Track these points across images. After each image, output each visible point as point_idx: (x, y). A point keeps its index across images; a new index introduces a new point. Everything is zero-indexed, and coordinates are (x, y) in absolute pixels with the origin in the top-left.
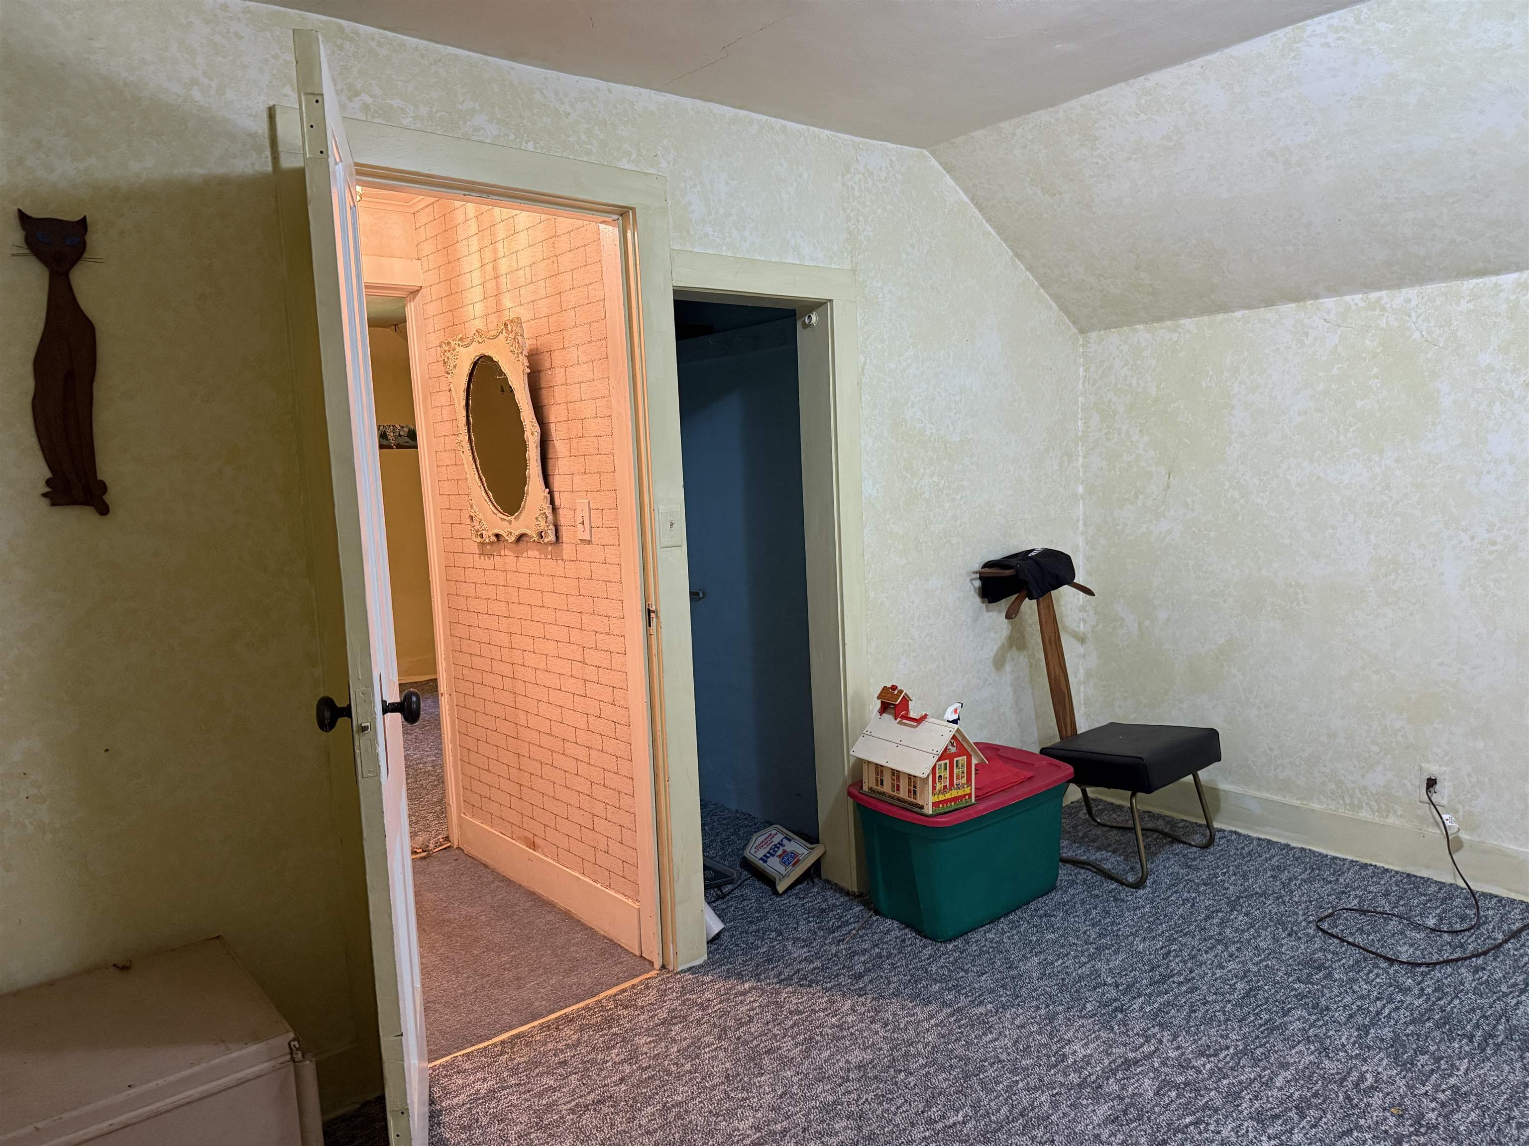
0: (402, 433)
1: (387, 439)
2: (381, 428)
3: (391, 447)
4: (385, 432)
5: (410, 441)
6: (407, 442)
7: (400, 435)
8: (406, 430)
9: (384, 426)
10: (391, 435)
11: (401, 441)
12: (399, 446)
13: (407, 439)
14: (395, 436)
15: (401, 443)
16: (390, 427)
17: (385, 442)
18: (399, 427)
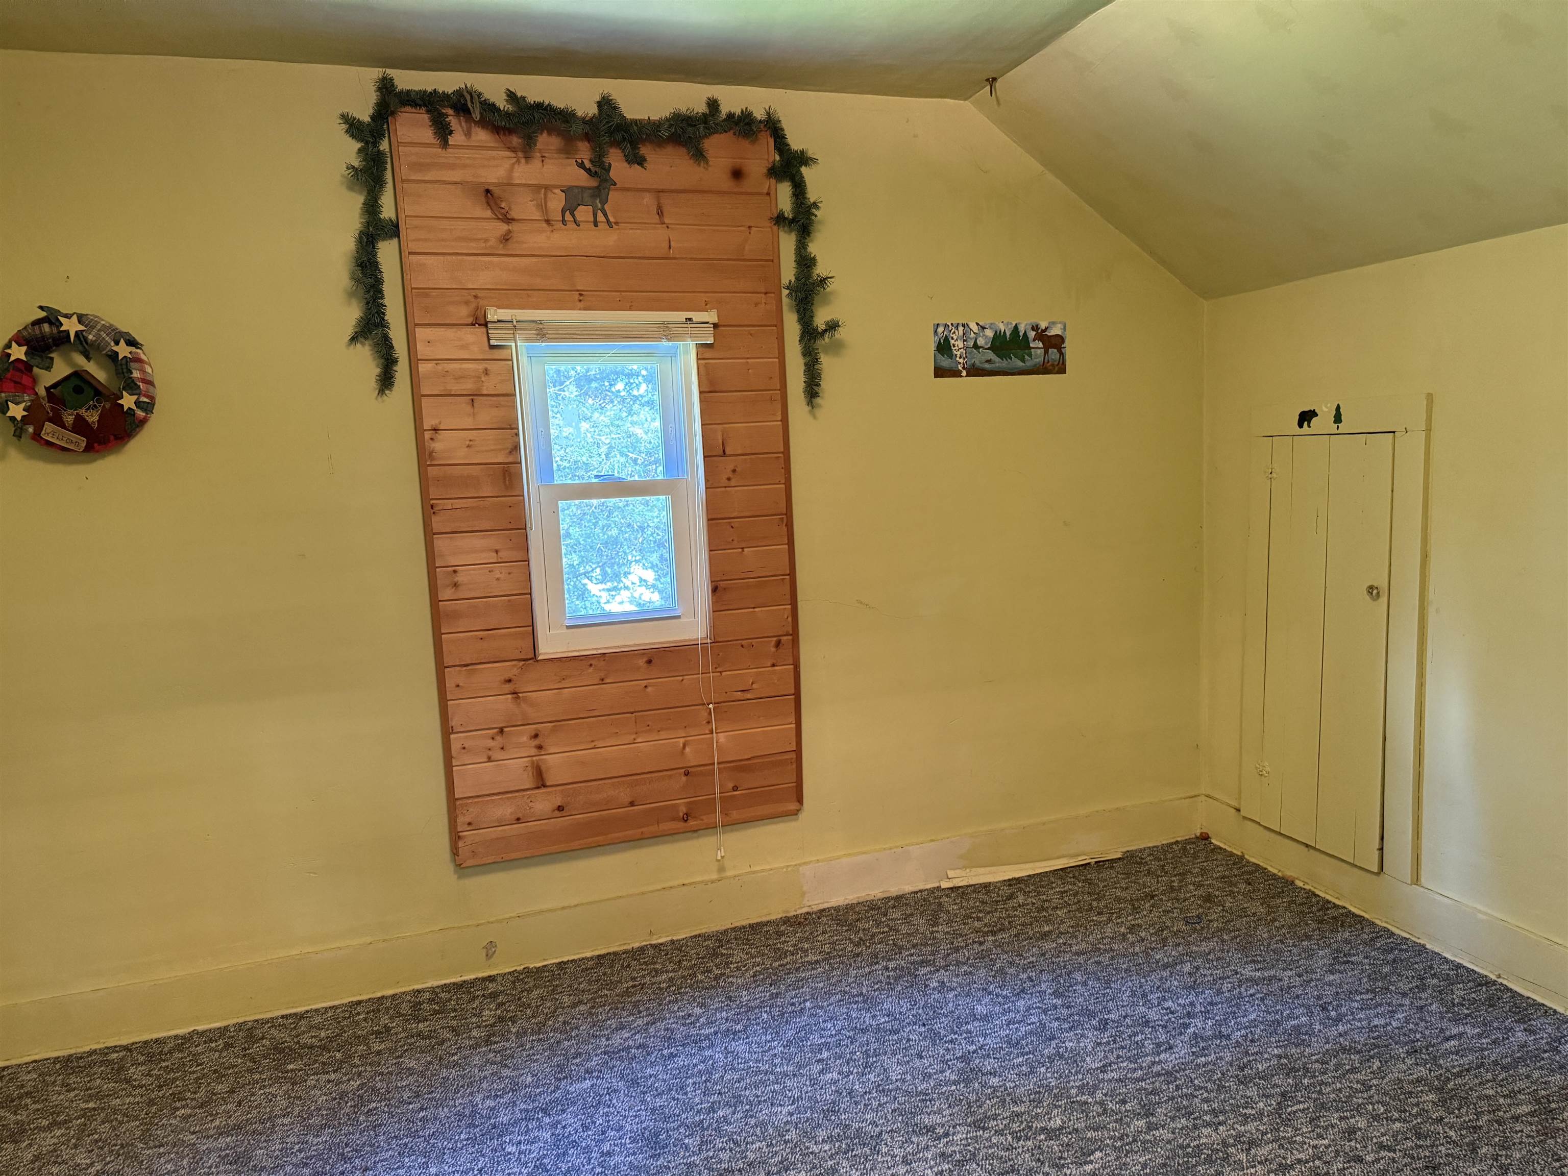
0: (981, 342)
1: (951, 356)
2: (940, 329)
3: (957, 374)
4: (946, 339)
5: (997, 359)
6: (989, 361)
7: (976, 346)
8: (990, 333)
9: (946, 326)
10: (958, 345)
11: (979, 359)
12: (975, 371)
13: (991, 355)
14: (966, 348)
15: (978, 363)
16: (957, 328)
17: (945, 363)
18: (975, 328)
